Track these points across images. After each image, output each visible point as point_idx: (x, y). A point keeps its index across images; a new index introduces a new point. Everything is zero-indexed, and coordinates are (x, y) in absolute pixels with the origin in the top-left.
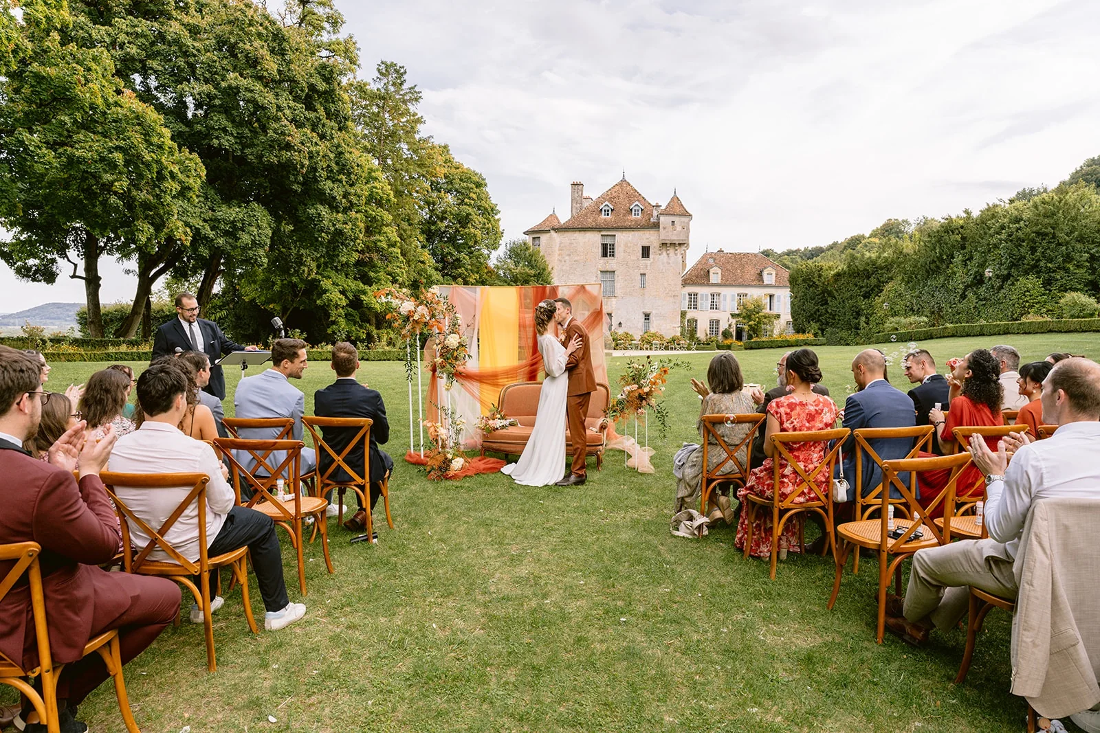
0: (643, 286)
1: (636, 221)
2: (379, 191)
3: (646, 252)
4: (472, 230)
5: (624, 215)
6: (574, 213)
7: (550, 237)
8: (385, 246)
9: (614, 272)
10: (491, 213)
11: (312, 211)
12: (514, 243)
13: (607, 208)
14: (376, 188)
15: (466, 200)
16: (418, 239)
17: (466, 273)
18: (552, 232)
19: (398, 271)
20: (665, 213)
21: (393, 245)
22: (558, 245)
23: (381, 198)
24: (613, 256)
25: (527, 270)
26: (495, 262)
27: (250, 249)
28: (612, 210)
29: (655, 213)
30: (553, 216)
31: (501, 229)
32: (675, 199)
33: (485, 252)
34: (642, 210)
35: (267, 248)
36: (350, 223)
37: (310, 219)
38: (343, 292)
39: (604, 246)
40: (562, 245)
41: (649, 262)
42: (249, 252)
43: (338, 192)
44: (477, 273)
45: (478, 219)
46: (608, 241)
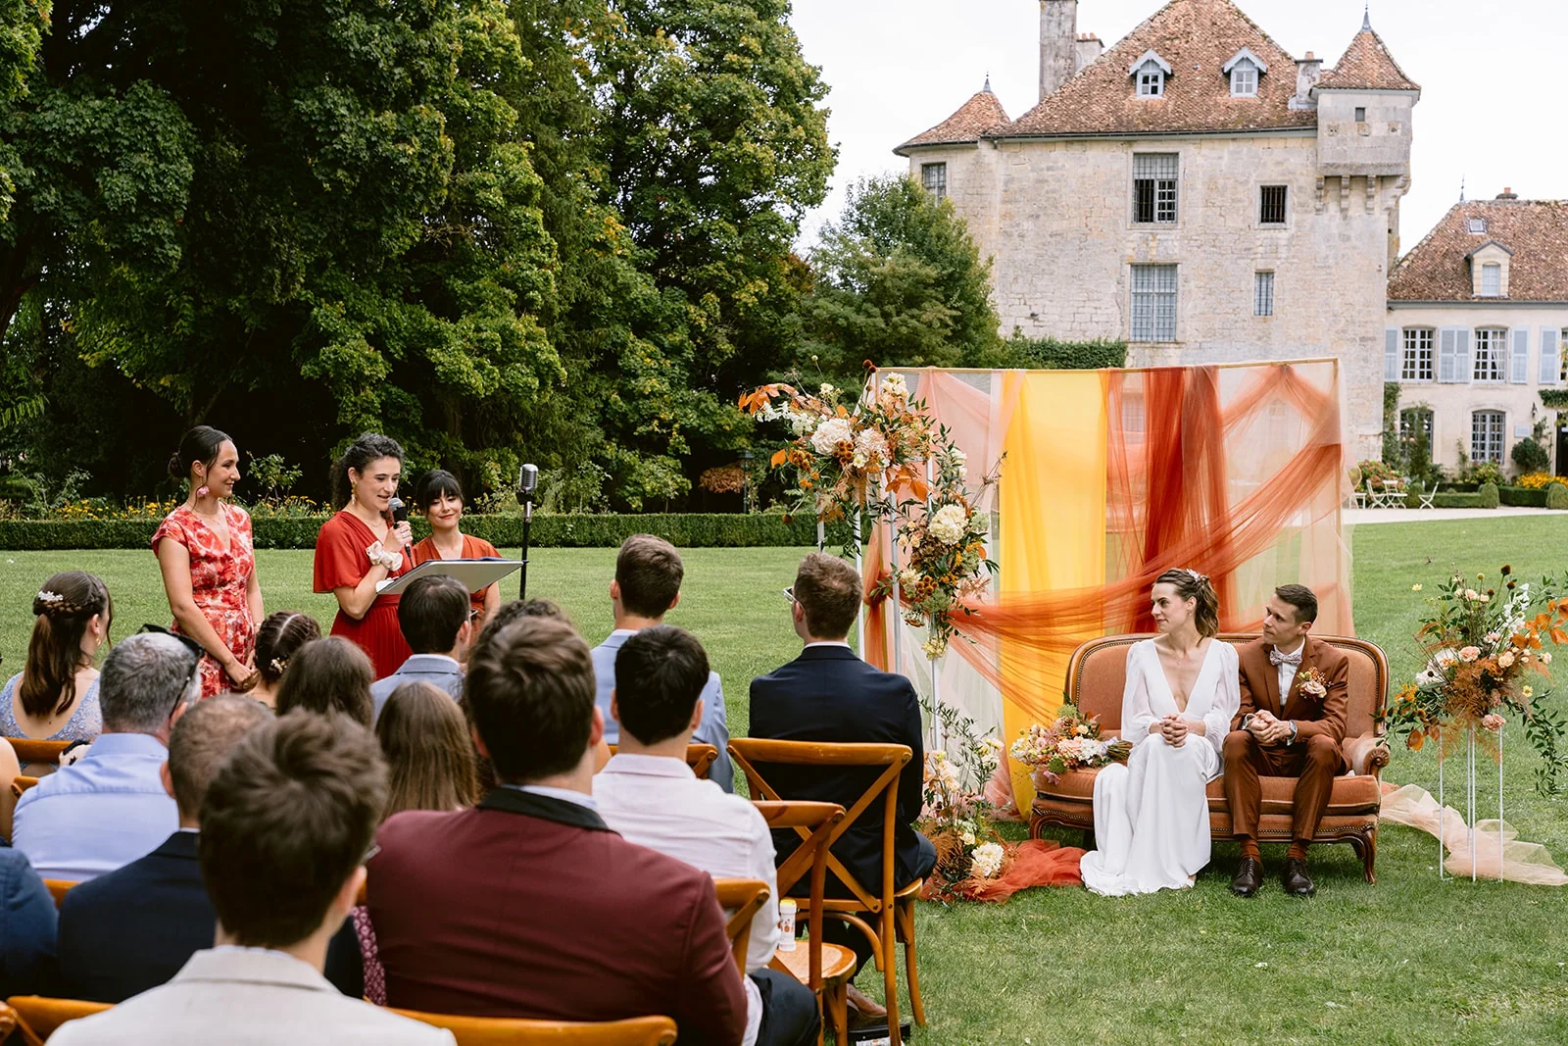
0: (1265, 308)
1: (1243, 107)
2: (484, 36)
3: (1273, 204)
4: (749, 147)
5: (1206, 92)
6: (1049, 87)
7: (977, 163)
8: (500, 200)
9: (1174, 266)
10: (803, 92)
11: (308, 105)
12: (874, 186)
13: (1150, 71)
14: (474, 27)
15: (730, 57)
16: (585, 178)
17: (728, 276)
18: (984, 148)
19: (534, 273)
20: (1336, 82)
21: (523, 197)
22: (1000, 186)
23: (489, 55)
24: (1171, 217)
25: (915, 265)
26: (817, 242)
27: (135, 219)
28: (1168, 77)
29: (1303, 84)
30: (985, 99)
31: (831, 143)
32: (1368, 40)
33: (784, 211)
34: (1261, 75)
35: (179, 215)
36: (415, 139)
37: (302, 126)
38: (376, 340)
39: (1144, 189)
40: (1015, 186)
41: (1284, 235)
42: (132, 227)
43: (381, 47)
44: (763, 276)
45: (767, 115)
46: (1157, 173)
